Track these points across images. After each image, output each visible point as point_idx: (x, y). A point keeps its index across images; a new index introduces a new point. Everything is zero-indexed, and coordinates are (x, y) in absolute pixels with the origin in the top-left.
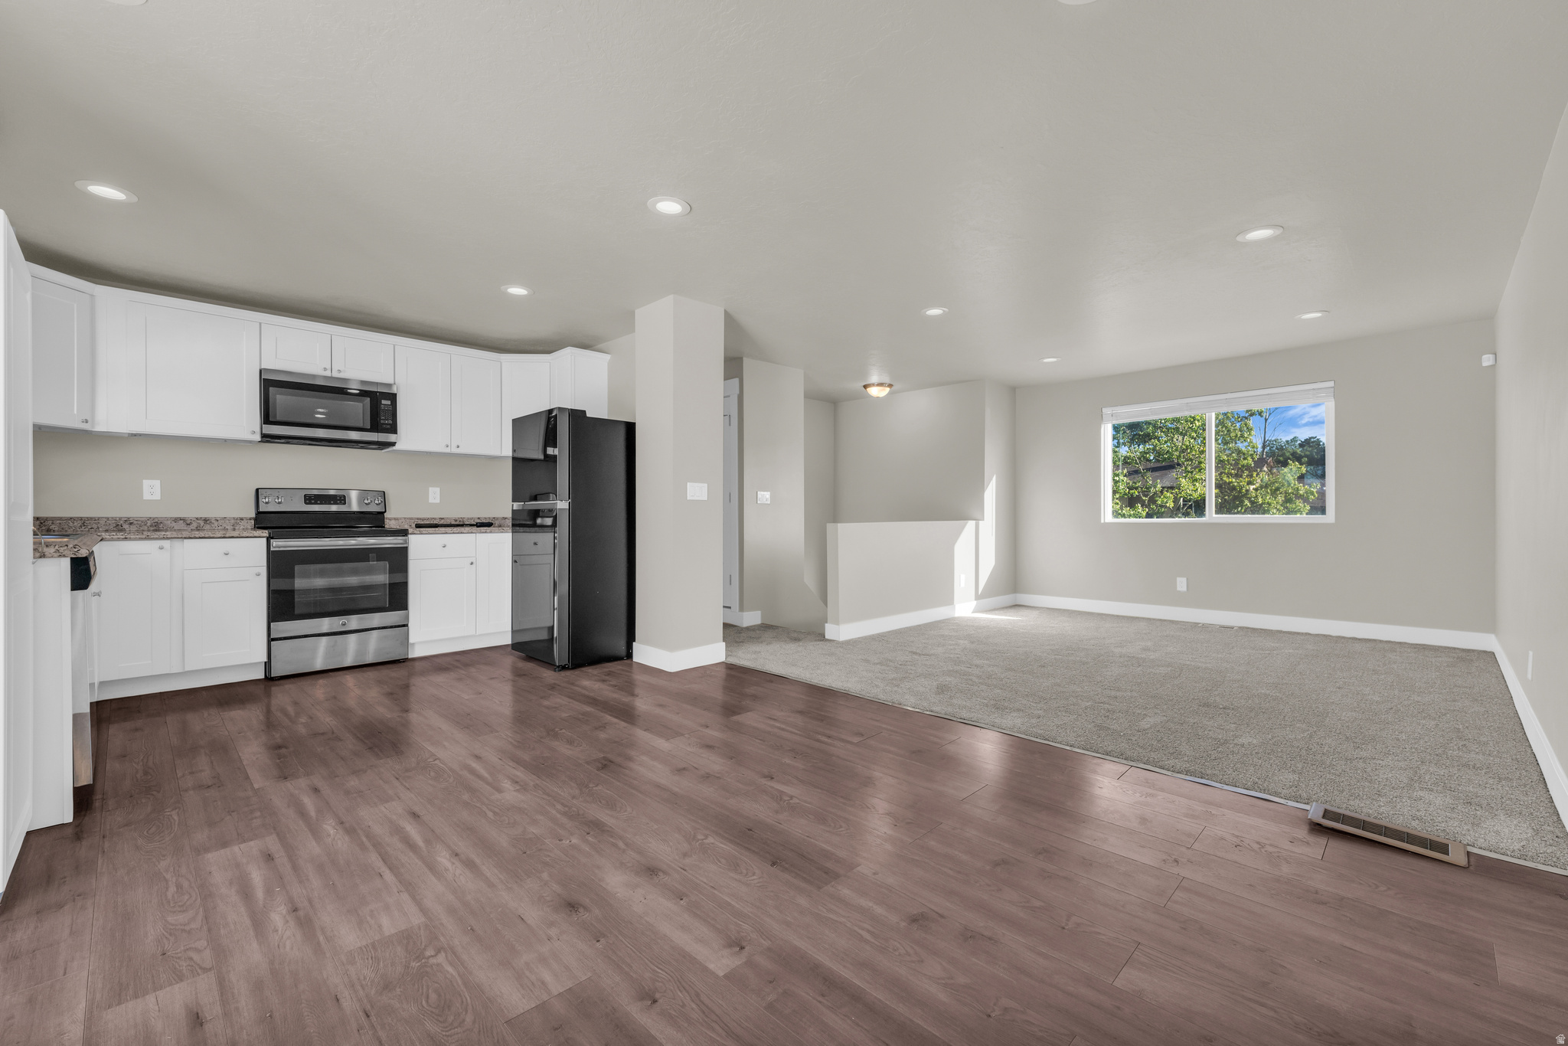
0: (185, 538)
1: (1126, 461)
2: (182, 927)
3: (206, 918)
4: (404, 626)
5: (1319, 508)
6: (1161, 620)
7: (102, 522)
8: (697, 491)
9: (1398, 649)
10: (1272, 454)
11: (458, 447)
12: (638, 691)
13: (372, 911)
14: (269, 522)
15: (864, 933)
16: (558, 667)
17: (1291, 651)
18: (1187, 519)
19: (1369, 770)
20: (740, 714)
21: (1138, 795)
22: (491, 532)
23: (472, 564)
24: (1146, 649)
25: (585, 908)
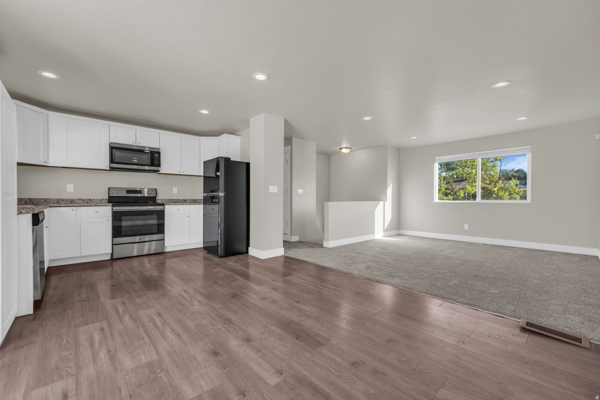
0: (81, 206)
1: (444, 178)
2: (66, 357)
3: (75, 354)
4: (163, 240)
5: (524, 197)
6: (458, 241)
7: (52, 200)
8: (273, 189)
9: (557, 254)
10: (504, 176)
11: (184, 172)
12: (251, 267)
13: (138, 353)
14: (113, 200)
15: (332, 370)
16: (220, 256)
17: (511, 254)
18: (469, 201)
19: (546, 305)
20: (288, 276)
21: (447, 313)
22: (196, 204)
23: (188, 216)
24: (451, 253)
25: (221, 355)
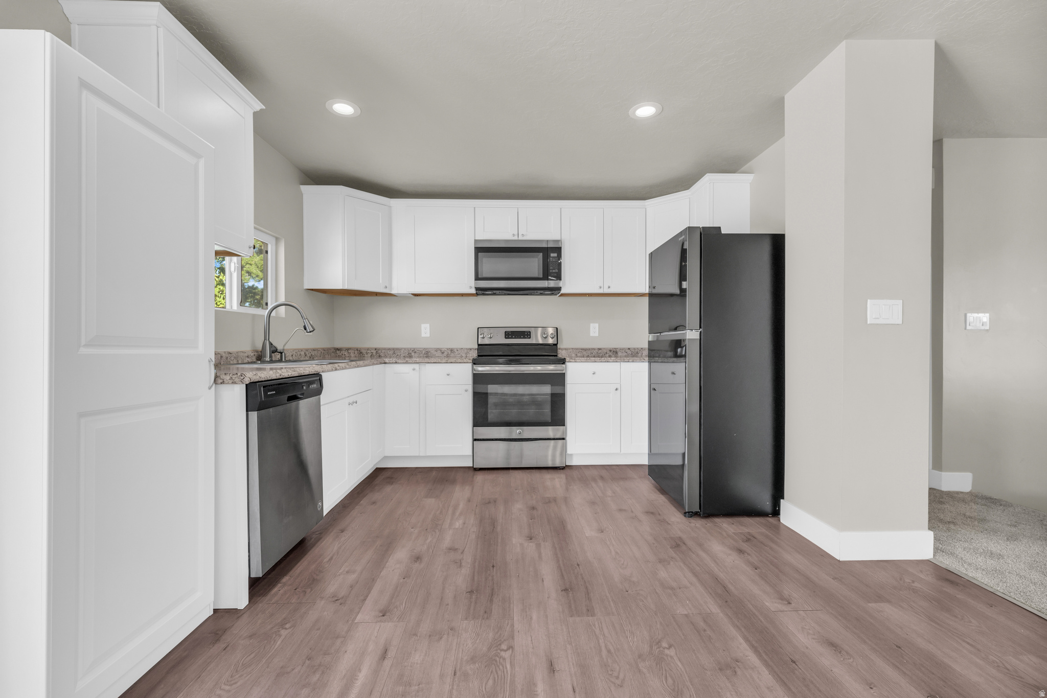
0: (426, 363)
4: (563, 439)
8: (884, 312)
11: (609, 288)
16: (688, 511)
22: (633, 361)
23: (617, 389)
